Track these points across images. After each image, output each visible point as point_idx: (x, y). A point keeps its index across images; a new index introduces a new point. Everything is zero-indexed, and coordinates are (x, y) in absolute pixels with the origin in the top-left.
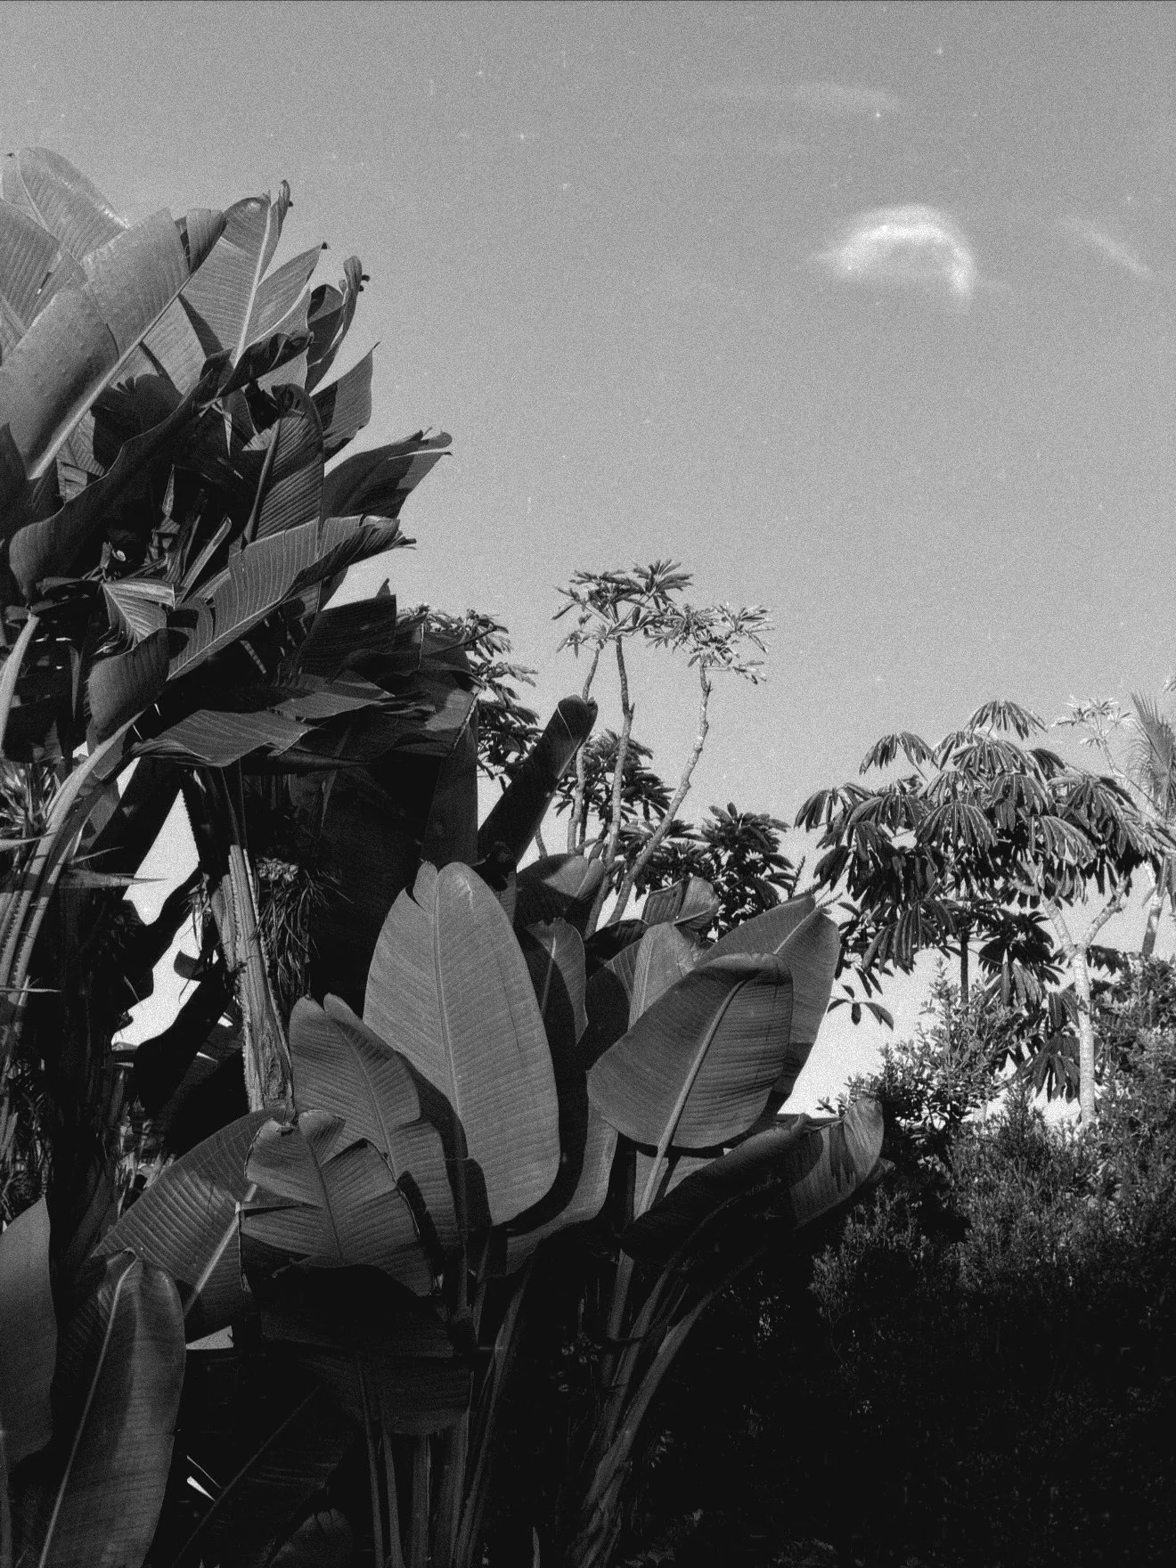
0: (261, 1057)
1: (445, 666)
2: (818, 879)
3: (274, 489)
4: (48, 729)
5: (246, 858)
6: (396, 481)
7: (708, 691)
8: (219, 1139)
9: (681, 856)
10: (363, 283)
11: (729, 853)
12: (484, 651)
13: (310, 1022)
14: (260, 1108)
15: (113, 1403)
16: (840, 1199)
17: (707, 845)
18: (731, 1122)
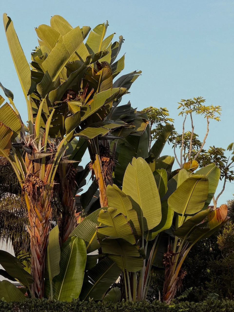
0: (103, 197)
1: (141, 118)
2: (232, 161)
3: (102, 83)
4: (58, 131)
5: (99, 157)
6: (130, 80)
7: (209, 123)
8: (94, 213)
9: (204, 156)
10: (124, 41)
11: (214, 156)
12: (164, 116)
13: (110, 189)
14: (103, 207)
15: (73, 265)
16: (219, 224)
17: (209, 154)
18: (197, 209)
